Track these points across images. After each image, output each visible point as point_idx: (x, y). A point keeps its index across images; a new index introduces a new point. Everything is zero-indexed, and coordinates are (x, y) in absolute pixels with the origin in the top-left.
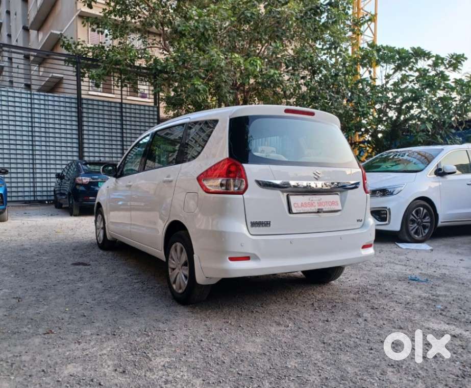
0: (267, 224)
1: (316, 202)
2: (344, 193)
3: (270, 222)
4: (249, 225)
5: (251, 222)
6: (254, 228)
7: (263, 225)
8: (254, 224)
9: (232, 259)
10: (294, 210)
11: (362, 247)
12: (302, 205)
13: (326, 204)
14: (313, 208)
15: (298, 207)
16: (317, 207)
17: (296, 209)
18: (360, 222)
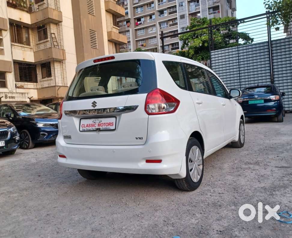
0: (70, 137)
2: (120, 116)
4: (64, 137)
5: (64, 135)
6: (66, 139)
7: (68, 138)
10: (81, 129)
11: (145, 161)
12: (87, 126)
13: (104, 124)
14: (94, 128)
15: (84, 127)
16: (97, 127)
17: (83, 128)
18: (140, 140)
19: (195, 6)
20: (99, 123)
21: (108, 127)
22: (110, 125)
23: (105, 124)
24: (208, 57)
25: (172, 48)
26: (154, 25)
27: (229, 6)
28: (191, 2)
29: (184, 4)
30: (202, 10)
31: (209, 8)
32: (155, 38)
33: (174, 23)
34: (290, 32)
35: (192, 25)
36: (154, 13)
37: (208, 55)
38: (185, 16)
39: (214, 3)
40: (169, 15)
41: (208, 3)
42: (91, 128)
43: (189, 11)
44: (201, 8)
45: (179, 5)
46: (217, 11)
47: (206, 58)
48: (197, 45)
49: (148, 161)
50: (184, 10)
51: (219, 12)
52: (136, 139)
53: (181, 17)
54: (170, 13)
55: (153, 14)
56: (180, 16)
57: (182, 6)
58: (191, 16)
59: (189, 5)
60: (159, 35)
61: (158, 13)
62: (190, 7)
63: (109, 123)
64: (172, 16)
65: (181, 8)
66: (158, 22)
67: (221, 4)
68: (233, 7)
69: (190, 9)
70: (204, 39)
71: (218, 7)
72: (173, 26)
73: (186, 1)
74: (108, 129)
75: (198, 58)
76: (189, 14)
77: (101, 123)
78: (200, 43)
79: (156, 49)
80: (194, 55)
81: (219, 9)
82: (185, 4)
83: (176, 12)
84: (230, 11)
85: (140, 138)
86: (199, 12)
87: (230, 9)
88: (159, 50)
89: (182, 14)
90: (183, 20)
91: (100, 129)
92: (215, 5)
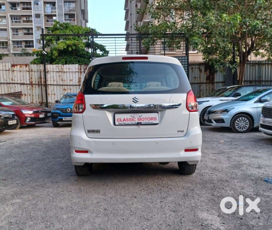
0: (98, 131)
1: (136, 118)
2: (163, 112)
3: (100, 130)
4: (87, 132)
5: (88, 130)
6: (89, 134)
7: (96, 132)
8: (89, 131)
9: (77, 151)
10: (117, 123)
11: (184, 150)
12: (124, 120)
13: (145, 119)
14: (133, 122)
15: (121, 121)
16: (137, 121)
17: (119, 122)
18: (181, 132)
19: (51, 8)
20: (139, 118)
21: (150, 121)
22: (152, 120)
23: (147, 119)
24: (71, 61)
25: (25, 45)
26: (5, 17)
27: (83, 17)
28: (47, 4)
29: (39, 3)
30: (58, 14)
31: (65, 14)
32: (5, 31)
33: (28, 19)
34: (131, 51)
35: (55, 28)
36: (4, 3)
37: (71, 59)
38: (41, 16)
39: (70, 10)
40: (22, 11)
41: (64, 9)
42: (129, 122)
43: (45, 12)
44: (58, 12)
45: (34, 3)
46: (72, 19)
47: (69, 61)
48: (61, 48)
49: (186, 150)
50: (39, 9)
51: (74, 20)
52: (177, 132)
53: (36, 16)
54: (24, 9)
55: (2, 4)
56: (36, 14)
57: (38, 4)
58: (47, 17)
59: (45, 6)
60: (10, 29)
61: (10, 6)
62: (46, 8)
63: (151, 118)
64: (26, 13)
65: (36, 6)
66: (9, 14)
67: (76, 13)
68: (86, 19)
69: (46, 10)
70: (69, 43)
71: (74, 15)
72: (27, 22)
73: (42, 1)
74: (151, 123)
75: (62, 60)
76: (45, 15)
77: (141, 117)
78: (64, 46)
79: (7, 43)
80: (58, 57)
81: (74, 17)
82: (41, 3)
83: (30, 9)
84: (84, 22)
85: (181, 131)
86: (55, 16)
87: (84, 20)
88: (10, 45)
89: (38, 12)
90: (38, 19)
91: (141, 123)
92: (71, 13)
